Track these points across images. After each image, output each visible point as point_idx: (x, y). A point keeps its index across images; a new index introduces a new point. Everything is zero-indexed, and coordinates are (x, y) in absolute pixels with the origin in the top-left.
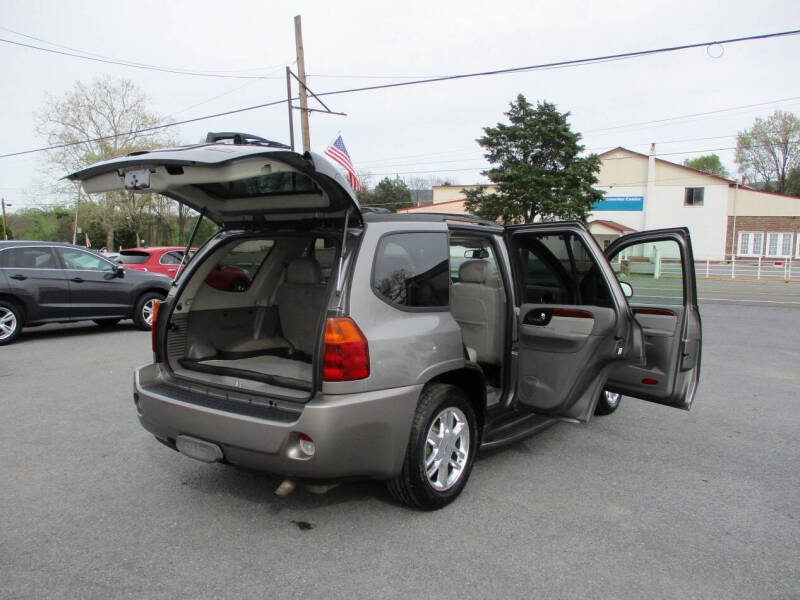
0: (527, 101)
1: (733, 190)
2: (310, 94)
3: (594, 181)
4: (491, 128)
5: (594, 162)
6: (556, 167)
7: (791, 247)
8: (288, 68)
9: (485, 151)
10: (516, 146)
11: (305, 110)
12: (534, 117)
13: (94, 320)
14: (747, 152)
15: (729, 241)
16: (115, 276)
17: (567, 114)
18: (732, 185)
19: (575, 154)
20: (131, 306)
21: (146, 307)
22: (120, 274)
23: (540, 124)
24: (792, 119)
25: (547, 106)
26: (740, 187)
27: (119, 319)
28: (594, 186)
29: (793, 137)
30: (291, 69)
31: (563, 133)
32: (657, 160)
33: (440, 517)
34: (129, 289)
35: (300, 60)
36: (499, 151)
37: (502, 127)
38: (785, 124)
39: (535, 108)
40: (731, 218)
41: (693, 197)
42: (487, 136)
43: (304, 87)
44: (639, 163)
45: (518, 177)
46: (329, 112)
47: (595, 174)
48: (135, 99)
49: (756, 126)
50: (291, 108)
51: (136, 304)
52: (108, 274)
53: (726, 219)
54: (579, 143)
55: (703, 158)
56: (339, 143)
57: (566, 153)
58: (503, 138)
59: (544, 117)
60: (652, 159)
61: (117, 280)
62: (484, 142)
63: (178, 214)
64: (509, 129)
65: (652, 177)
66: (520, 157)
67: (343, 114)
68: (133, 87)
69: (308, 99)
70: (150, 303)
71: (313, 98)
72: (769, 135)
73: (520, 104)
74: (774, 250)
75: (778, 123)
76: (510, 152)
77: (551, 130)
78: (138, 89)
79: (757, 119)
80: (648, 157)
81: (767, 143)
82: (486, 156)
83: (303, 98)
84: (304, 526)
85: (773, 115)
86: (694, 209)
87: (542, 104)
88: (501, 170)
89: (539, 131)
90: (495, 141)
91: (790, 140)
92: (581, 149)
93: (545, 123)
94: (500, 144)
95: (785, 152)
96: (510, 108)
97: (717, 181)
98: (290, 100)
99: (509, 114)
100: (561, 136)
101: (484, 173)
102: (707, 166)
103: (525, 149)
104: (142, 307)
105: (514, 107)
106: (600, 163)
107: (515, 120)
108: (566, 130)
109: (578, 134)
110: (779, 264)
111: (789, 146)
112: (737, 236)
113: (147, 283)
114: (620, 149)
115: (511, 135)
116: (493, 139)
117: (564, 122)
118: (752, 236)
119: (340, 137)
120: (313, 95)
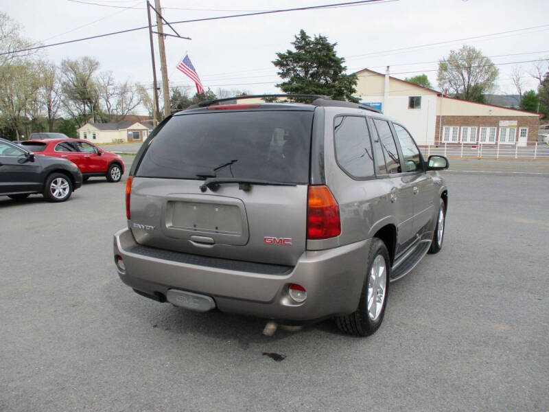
0: (307, 34)
1: (440, 98)
2: (164, 23)
3: (354, 91)
4: (282, 53)
5: (353, 79)
6: (327, 82)
7: (476, 136)
8: (148, 2)
9: (278, 69)
10: (300, 66)
11: (161, 35)
12: (312, 46)
13: (9, 196)
14: (445, 73)
15: (437, 132)
16: (27, 161)
17: (335, 44)
18: (439, 95)
19: (340, 72)
20: (42, 184)
21: (53, 184)
22: (31, 158)
23: (317, 51)
24: (474, 51)
25: (321, 38)
26: (444, 96)
27: (29, 194)
28: (353, 95)
29: (475, 63)
30: (150, 3)
31: (333, 57)
32: (390, 78)
33: (376, 341)
34: (39, 171)
36: (289, 70)
37: (290, 53)
38: (469, 55)
39: (313, 39)
40: (438, 117)
41: (414, 103)
42: (280, 59)
43: (160, 17)
44: (378, 79)
45: (302, 88)
46: (179, 36)
47: (354, 87)
48: (11, 28)
49: (451, 56)
50: (151, 32)
51: (45, 182)
52: (21, 159)
53: (435, 118)
54: (343, 65)
55: (417, 77)
56: (187, 61)
57: (334, 72)
58: (291, 61)
59: (319, 46)
60: (387, 77)
61: (29, 163)
62: (277, 64)
63: (48, 116)
64: (294, 54)
65: (387, 89)
66: (302, 74)
67: (188, 38)
68: (8, 18)
69: (163, 26)
70: (56, 181)
71: (167, 25)
72: (460, 62)
73: (302, 37)
74: (465, 138)
75: (465, 54)
76: (295, 71)
77: (324, 56)
78: (13, 20)
79: (451, 51)
80: (384, 76)
81: (458, 67)
82: (279, 73)
83: (160, 24)
84: (277, 357)
85: (462, 48)
86: (415, 111)
87: (318, 37)
88: (289, 83)
89: (316, 56)
90: (285, 63)
91: (473, 65)
92: (345, 69)
93: (320, 50)
94: (288, 65)
95: (469, 73)
96: (295, 39)
97: (429, 92)
98: (150, 26)
99: (294, 43)
100: (331, 60)
101: (278, 86)
102: (420, 82)
103: (306, 69)
104: (50, 183)
105: (298, 38)
106: (357, 79)
107: (298, 48)
108: (334, 55)
109: (342, 59)
110: (475, 147)
111: (472, 69)
112: (442, 130)
113: (52, 166)
114: (366, 70)
115: (296, 58)
116: (283, 61)
117: (332, 50)
118: (451, 129)
119: (187, 56)
120: (167, 23)
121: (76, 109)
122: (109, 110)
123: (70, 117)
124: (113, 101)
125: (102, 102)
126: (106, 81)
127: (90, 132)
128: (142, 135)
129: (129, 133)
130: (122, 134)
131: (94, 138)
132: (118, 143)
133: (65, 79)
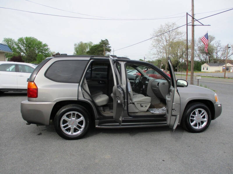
2: (195, 20)
8: (187, 13)
11: (193, 26)
35: (193, 10)
43: (193, 18)
46: (203, 25)
56: (206, 35)
67: (209, 25)
71: (197, 21)
83: (193, 22)
119: (207, 33)
120: (197, 20)
121: (203, 57)
122: (217, 57)
123: (200, 60)
124: (219, 54)
125: (214, 54)
126: (217, 45)
127: (205, 67)
128: (230, 69)
129: (224, 68)
130: (220, 68)
131: (207, 69)
132: (217, 72)
133: (199, 45)
